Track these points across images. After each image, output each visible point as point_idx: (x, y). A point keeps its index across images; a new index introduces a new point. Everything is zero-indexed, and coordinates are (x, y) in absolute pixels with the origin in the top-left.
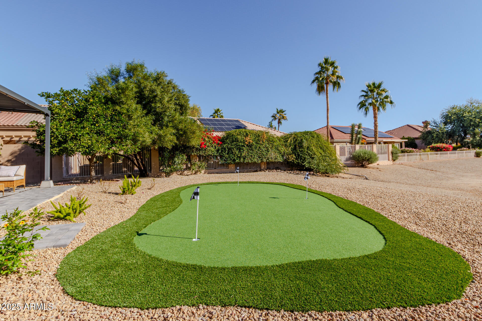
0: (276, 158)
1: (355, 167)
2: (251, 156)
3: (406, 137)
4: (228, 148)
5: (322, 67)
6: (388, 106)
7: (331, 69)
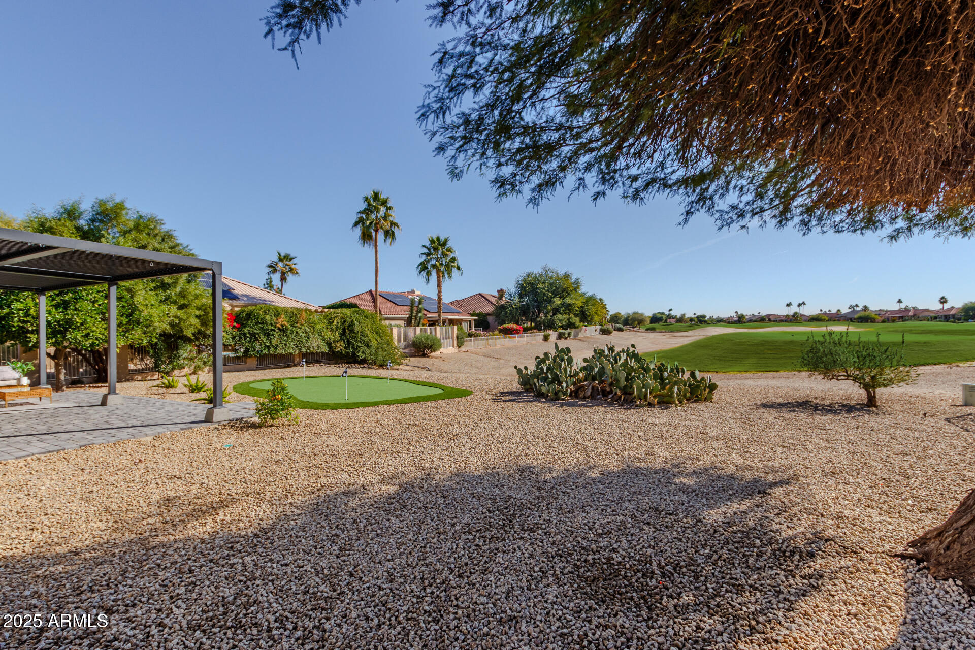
0: (319, 347)
1: (414, 356)
2: (286, 345)
3: (477, 312)
4: (249, 333)
5: (369, 204)
6: (455, 271)
7: (383, 210)
